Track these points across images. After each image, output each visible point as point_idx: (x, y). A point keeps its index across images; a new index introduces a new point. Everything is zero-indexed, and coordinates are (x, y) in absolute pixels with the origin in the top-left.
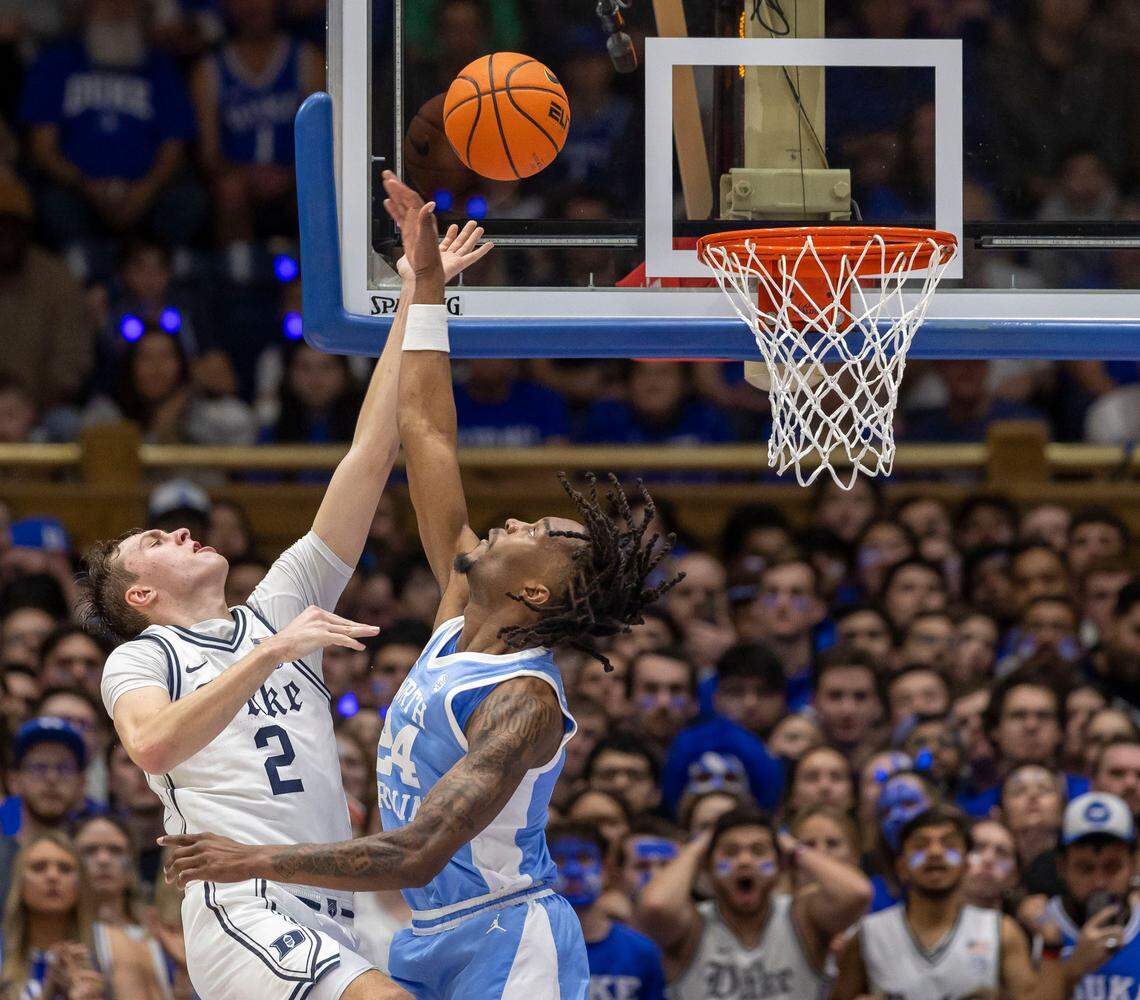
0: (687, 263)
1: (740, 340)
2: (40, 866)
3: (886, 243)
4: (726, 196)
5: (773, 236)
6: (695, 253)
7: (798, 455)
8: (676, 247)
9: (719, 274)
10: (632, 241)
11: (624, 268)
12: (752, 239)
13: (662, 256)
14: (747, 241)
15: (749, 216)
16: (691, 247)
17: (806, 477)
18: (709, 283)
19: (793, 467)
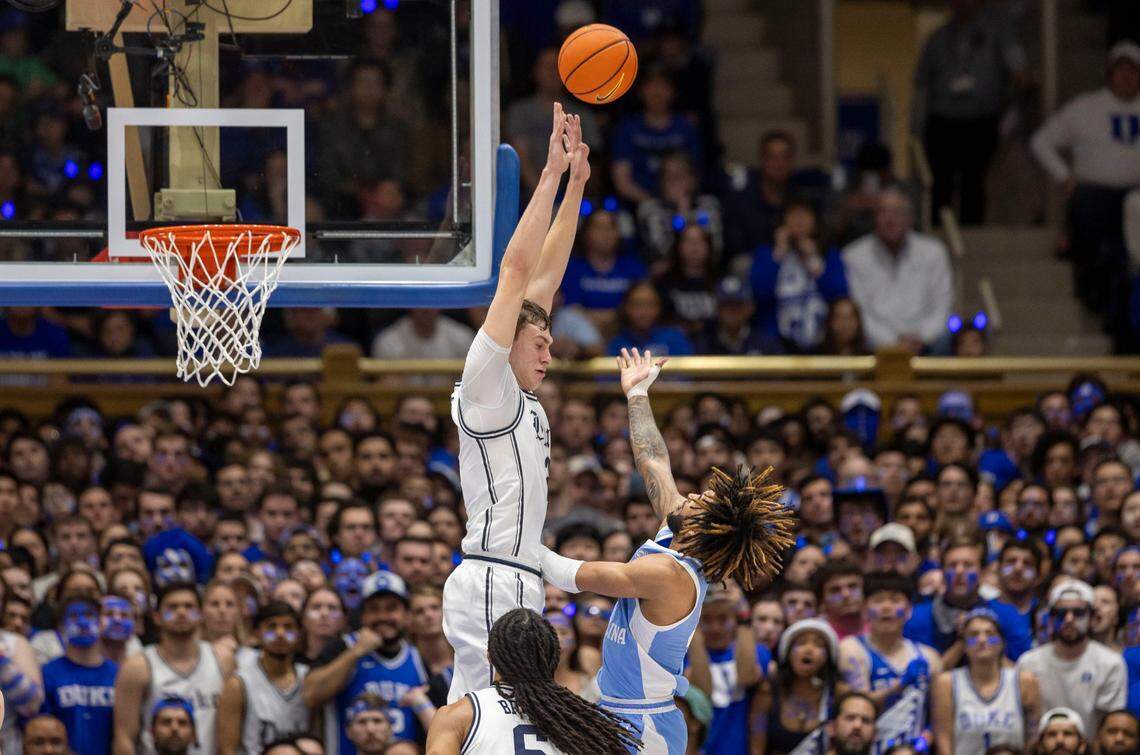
0: (133, 247)
1: (163, 292)
3: (253, 235)
4: (158, 206)
5: (185, 231)
6: (138, 242)
7: (200, 366)
8: (128, 237)
9: (152, 254)
10: (100, 234)
11: (95, 251)
12: (174, 232)
13: (119, 243)
14: (170, 234)
15: (173, 219)
16: (136, 237)
17: (203, 379)
18: (147, 260)
19: (194, 377)
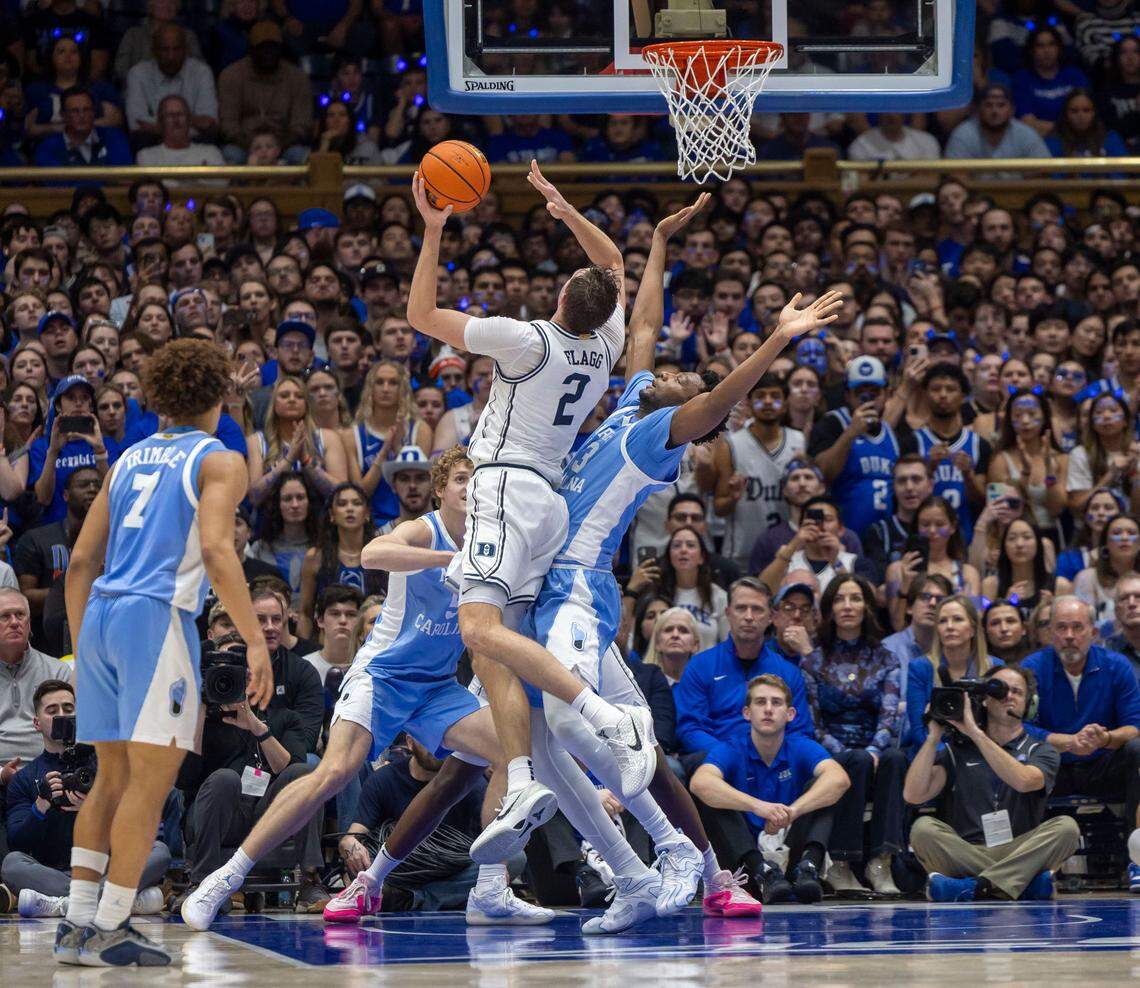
0: (637, 61)
1: (660, 101)
2: (285, 395)
3: (742, 49)
4: (658, 25)
5: (683, 46)
6: (641, 56)
7: (695, 167)
8: (631, 52)
9: (650, 66)
10: (607, 50)
11: (603, 64)
12: (672, 47)
13: (624, 58)
14: (669, 49)
15: (671, 36)
16: (639, 52)
17: (701, 179)
18: (647, 72)
19: (690, 175)
